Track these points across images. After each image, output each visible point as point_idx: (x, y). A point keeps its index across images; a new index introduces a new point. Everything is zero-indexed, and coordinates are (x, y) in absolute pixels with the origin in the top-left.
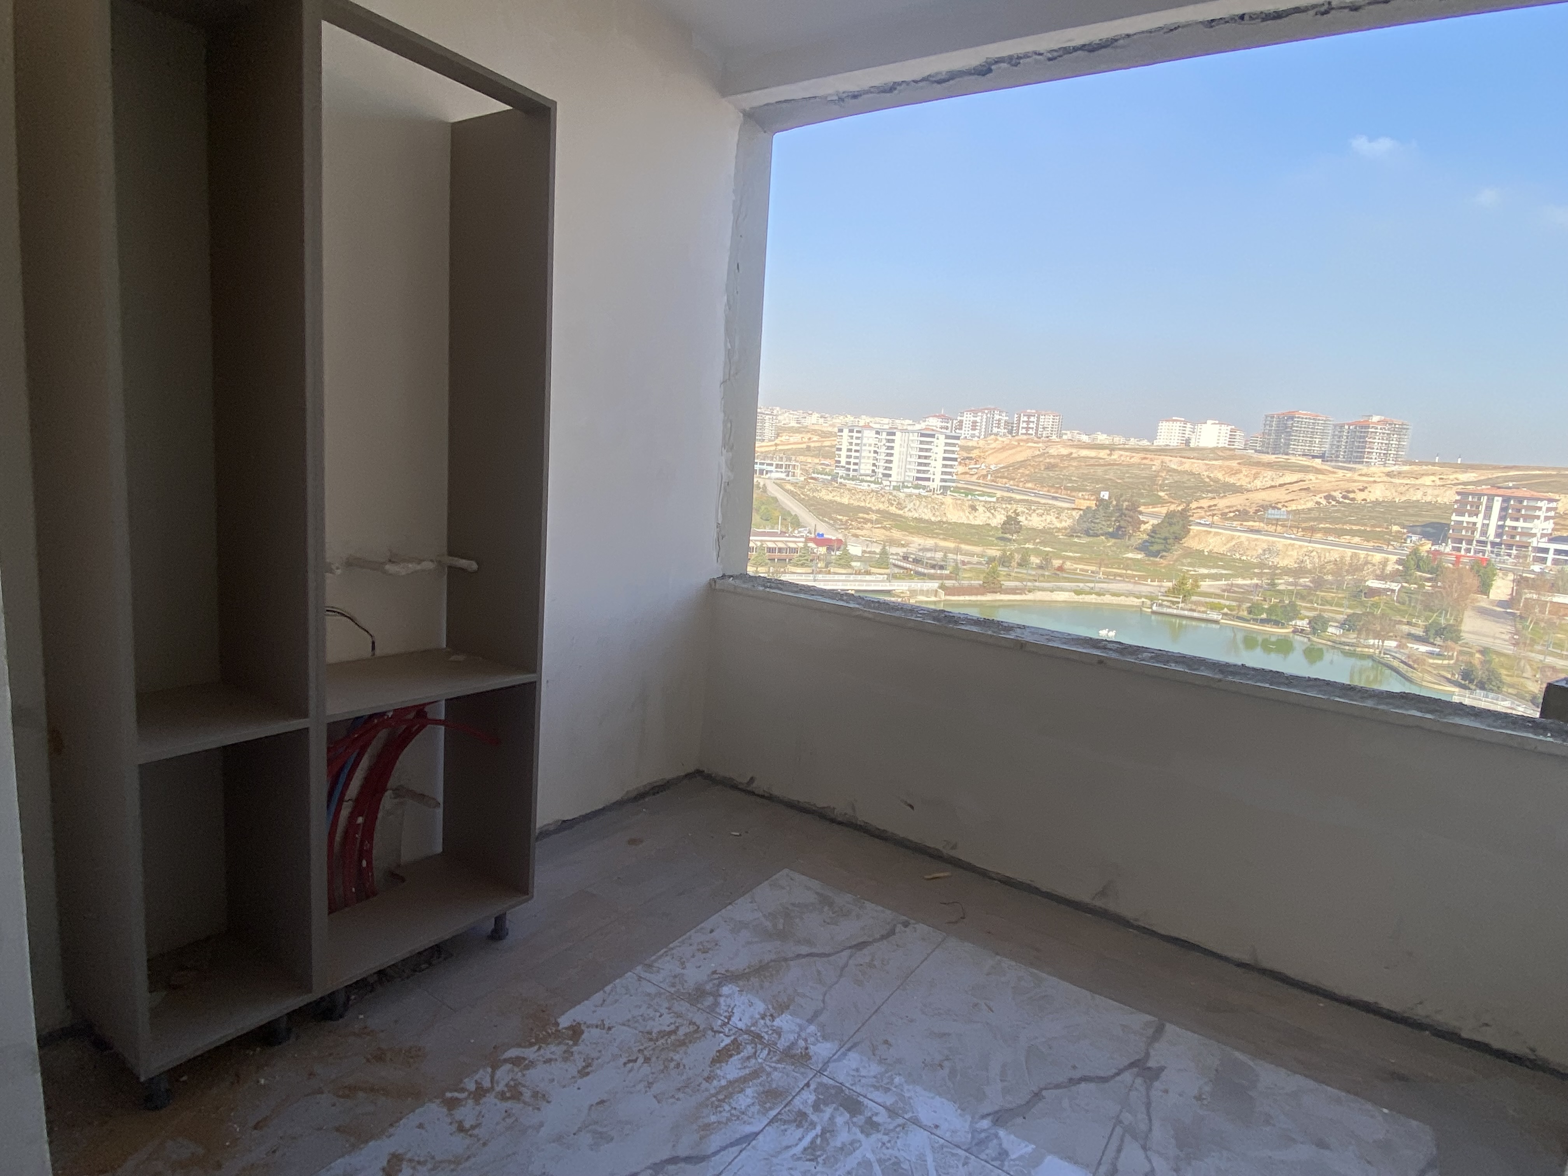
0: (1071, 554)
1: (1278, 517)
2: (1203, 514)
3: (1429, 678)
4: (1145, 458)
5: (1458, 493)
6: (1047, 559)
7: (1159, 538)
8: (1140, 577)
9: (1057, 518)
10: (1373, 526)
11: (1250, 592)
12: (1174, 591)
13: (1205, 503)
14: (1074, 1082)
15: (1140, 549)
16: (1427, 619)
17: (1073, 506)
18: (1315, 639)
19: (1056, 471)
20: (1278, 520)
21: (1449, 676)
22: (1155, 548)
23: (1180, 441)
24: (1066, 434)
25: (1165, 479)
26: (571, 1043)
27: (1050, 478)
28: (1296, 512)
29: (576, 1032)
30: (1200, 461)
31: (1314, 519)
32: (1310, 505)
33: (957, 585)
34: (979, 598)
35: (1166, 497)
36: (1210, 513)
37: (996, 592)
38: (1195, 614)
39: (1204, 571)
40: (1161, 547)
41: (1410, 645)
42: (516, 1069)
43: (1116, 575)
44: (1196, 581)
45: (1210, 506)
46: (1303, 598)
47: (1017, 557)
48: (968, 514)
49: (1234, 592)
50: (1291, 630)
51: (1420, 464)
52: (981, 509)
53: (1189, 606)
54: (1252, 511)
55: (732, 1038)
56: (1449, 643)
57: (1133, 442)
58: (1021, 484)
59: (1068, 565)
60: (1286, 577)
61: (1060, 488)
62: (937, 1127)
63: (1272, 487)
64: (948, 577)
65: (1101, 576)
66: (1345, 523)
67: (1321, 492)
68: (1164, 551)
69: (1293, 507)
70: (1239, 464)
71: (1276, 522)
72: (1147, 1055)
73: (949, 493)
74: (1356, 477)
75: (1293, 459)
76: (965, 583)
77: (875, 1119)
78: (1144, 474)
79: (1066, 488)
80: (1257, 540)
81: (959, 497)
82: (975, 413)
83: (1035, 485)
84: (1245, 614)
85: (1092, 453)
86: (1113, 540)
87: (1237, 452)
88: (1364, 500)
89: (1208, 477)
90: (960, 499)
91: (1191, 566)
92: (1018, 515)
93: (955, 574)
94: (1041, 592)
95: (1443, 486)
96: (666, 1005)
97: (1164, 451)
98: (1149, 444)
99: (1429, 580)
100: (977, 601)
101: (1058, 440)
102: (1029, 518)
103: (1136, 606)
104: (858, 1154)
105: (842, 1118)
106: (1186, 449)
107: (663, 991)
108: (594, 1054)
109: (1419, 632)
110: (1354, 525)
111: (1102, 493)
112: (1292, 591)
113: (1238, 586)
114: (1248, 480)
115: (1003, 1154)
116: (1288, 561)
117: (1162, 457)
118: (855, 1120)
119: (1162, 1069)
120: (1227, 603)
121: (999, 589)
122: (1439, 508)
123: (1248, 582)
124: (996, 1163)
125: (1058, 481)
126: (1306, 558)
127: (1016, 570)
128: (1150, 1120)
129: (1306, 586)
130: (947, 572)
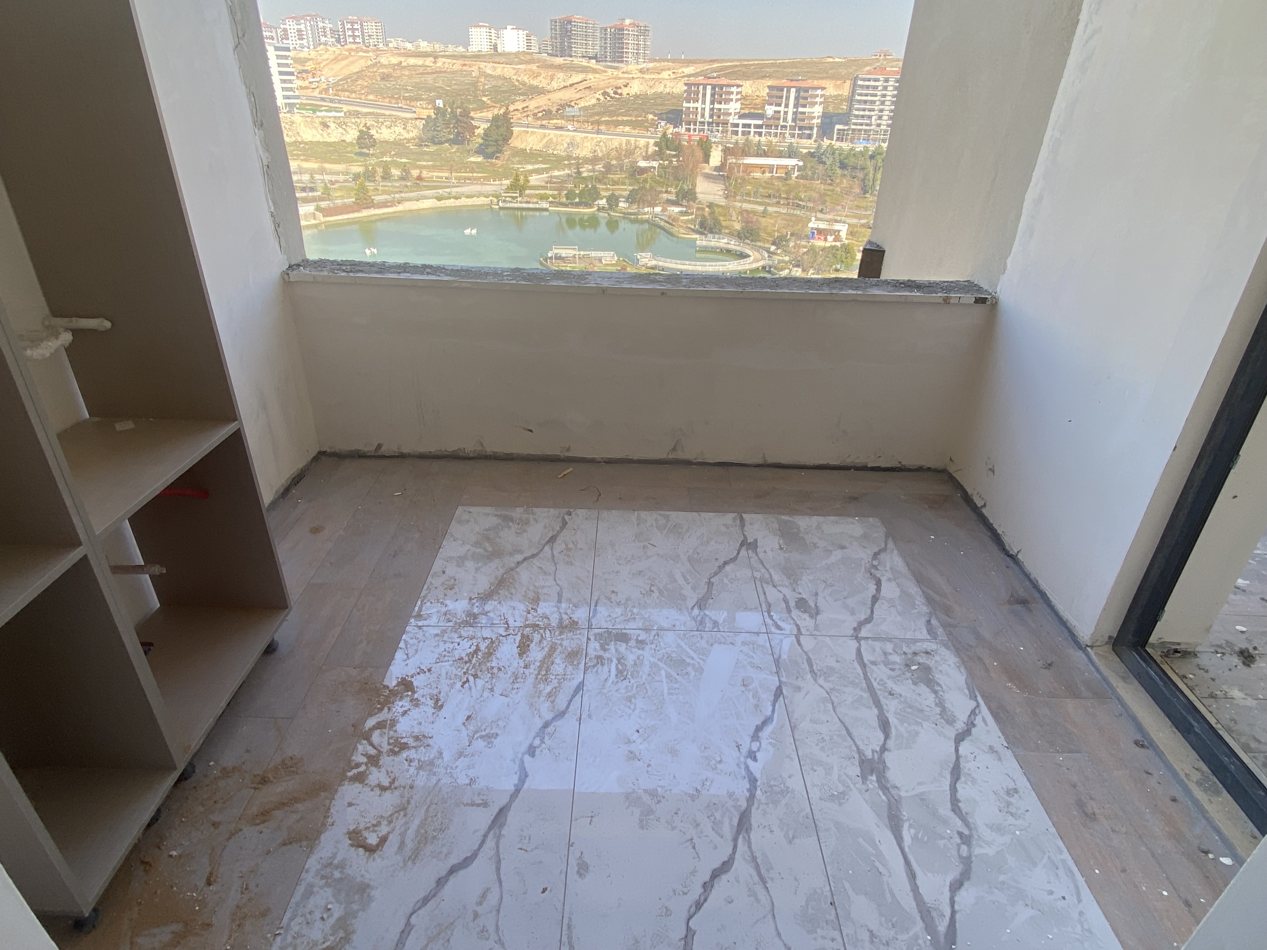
0: (424, 163)
1: (573, 114)
2: (519, 116)
3: (683, 231)
4: (465, 65)
5: (686, 84)
6: (406, 170)
7: (491, 141)
8: (484, 178)
9: (404, 129)
10: (636, 116)
11: (564, 182)
12: (513, 187)
13: (519, 105)
14: (721, 568)
15: (479, 152)
16: (676, 188)
17: (415, 116)
18: (612, 214)
19: (391, 81)
20: (573, 116)
21: (693, 227)
22: (490, 150)
23: (489, 47)
24: (391, 42)
25: (484, 84)
26: (410, 693)
27: (388, 88)
28: (585, 109)
29: (406, 685)
30: (508, 66)
31: (598, 114)
32: (594, 101)
33: (332, 205)
34: (356, 215)
35: (489, 102)
36: (525, 114)
37: (370, 208)
38: (531, 206)
39: (530, 167)
40: (495, 149)
41: (669, 208)
42: (386, 731)
43: (465, 178)
44: (526, 177)
45: (523, 108)
46: (600, 181)
47: (380, 171)
48: (321, 132)
49: (554, 183)
50: (596, 209)
51: (660, 61)
52: (333, 126)
53: (526, 199)
54: (554, 110)
55: (519, 634)
56: (691, 203)
57: (451, 49)
58: (363, 97)
59: (425, 174)
60: (586, 166)
61: (399, 98)
62: (674, 626)
63: (565, 87)
64: (321, 199)
65: (454, 181)
66: (618, 115)
67: (599, 90)
68: (498, 152)
69: (582, 104)
70: (538, 67)
71: (571, 119)
72: (745, 538)
73: (296, 111)
74: (621, 75)
75: (576, 61)
76: (339, 202)
77: (640, 638)
78: (467, 80)
79: (405, 98)
80: (561, 135)
81: (307, 114)
82: (296, 19)
83: (377, 96)
84: (564, 200)
85: (419, 61)
86: (456, 147)
87: (536, 56)
88: (628, 94)
89: (518, 81)
90: (308, 117)
91: (520, 164)
92: (369, 129)
93: (327, 195)
94: (408, 202)
95: (676, 78)
96: (456, 636)
97: (478, 57)
98: (464, 50)
99: (675, 156)
100: (355, 218)
101: (385, 48)
102: (379, 131)
103: (487, 205)
104: (646, 662)
105: (622, 647)
106: (495, 55)
107: (445, 628)
108: (435, 692)
109: (673, 197)
110: (624, 116)
111: (438, 101)
112: (591, 177)
113: (556, 177)
114: (547, 82)
115: (715, 623)
116: (584, 152)
117: (478, 63)
118: (630, 644)
119: (756, 541)
120: (550, 192)
121: (372, 204)
122: (674, 97)
123: (562, 173)
124: (715, 629)
125: (396, 91)
126: (597, 147)
127: (381, 184)
128: (768, 570)
129: (601, 171)
130: (319, 193)
